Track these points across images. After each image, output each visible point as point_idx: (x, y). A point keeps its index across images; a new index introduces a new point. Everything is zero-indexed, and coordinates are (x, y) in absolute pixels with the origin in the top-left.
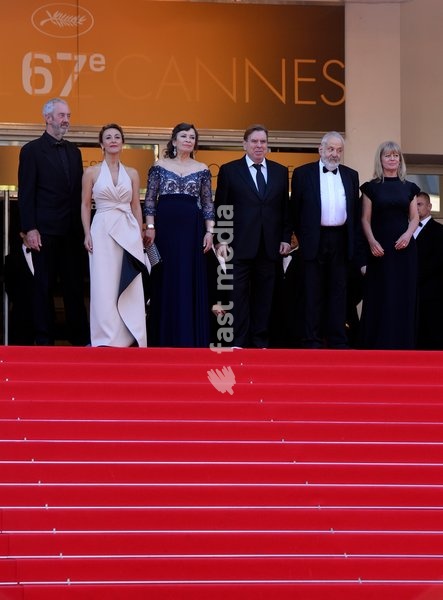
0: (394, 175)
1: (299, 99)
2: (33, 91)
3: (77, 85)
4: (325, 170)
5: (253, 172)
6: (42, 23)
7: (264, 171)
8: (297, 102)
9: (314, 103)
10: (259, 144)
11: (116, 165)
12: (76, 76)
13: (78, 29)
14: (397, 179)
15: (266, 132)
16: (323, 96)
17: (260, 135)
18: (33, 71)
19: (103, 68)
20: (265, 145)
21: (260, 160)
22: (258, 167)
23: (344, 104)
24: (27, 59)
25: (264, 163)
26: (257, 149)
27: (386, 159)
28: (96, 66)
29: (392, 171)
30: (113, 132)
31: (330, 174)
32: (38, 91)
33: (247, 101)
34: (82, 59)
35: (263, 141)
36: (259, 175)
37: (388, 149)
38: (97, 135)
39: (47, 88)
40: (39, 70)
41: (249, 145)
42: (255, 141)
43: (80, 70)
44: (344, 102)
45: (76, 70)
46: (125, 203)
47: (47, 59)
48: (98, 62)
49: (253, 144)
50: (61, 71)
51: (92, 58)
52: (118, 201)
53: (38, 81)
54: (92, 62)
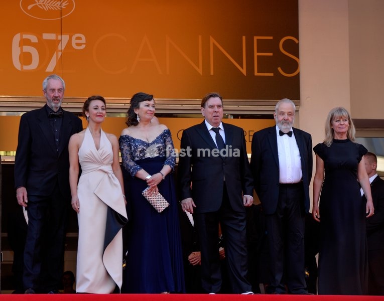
0: (345, 138)
1: (258, 72)
2: (22, 68)
3: (61, 62)
4: (282, 134)
5: (213, 135)
6: (30, 7)
7: (222, 133)
8: (256, 74)
9: (272, 74)
10: (216, 109)
11: (98, 132)
12: (60, 54)
13: (61, 12)
14: (348, 140)
15: (221, 98)
16: (279, 69)
17: (215, 101)
18: (22, 49)
19: (83, 47)
20: (221, 110)
21: (217, 124)
22: (216, 130)
23: (298, 75)
24: (17, 39)
25: (221, 126)
26: (215, 114)
27: (336, 124)
28: (78, 44)
29: (342, 133)
30: (99, 103)
31: (286, 136)
32: (26, 68)
33: (212, 73)
34: (65, 38)
35: (219, 106)
36: (218, 137)
37: (337, 115)
38: (82, 105)
39: (34, 65)
40: (27, 49)
41: (207, 112)
42: (212, 107)
43: (63, 49)
44: (299, 74)
45: (60, 48)
46: (107, 164)
47: (34, 39)
48: (79, 41)
49: (210, 110)
50: (46, 50)
51: (74, 37)
52: (101, 163)
53: (26, 58)
54: (74, 41)
